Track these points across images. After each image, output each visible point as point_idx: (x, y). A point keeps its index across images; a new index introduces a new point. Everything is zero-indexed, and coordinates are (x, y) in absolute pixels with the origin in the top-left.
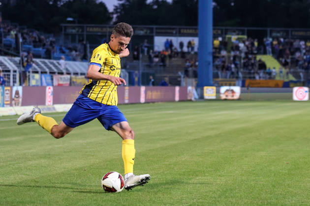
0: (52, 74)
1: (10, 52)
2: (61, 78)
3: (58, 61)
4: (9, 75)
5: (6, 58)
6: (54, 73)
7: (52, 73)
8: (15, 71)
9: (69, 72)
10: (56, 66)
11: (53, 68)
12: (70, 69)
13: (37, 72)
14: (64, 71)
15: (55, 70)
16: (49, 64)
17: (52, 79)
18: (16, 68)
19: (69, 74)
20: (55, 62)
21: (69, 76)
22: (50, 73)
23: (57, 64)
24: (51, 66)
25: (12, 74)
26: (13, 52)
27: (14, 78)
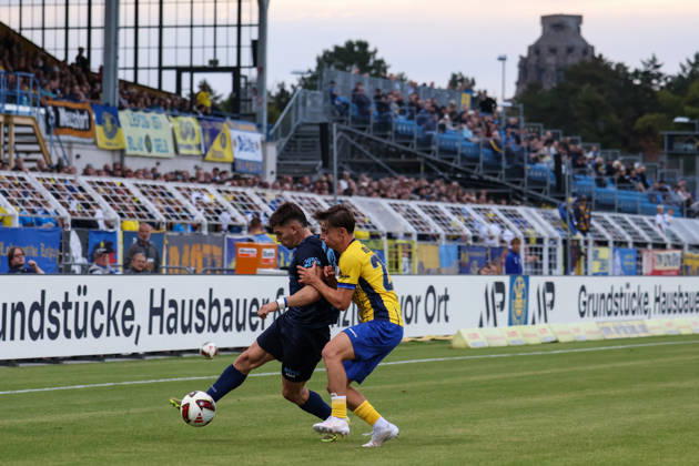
0: (639, 249)
1: (542, 195)
2: (660, 257)
3: (652, 218)
4: (541, 250)
5: (533, 210)
6: (645, 245)
7: (641, 245)
8: (553, 240)
9: (679, 243)
10: (648, 229)
11: (642, 233)
12: (681, 236)
13: (604, 244)
14: (668, 241)
15: (648, 239)
16: (632, 224)
17: (639, 259)
18: (557, 234)
19: (677, 247)
20: (646, 219)
21: (678, 252)
22: (636, 244)
23: (651, 225)
24: (637, 228)
25: (546, 245)
26: (548, 198)
27: (550, 257)
